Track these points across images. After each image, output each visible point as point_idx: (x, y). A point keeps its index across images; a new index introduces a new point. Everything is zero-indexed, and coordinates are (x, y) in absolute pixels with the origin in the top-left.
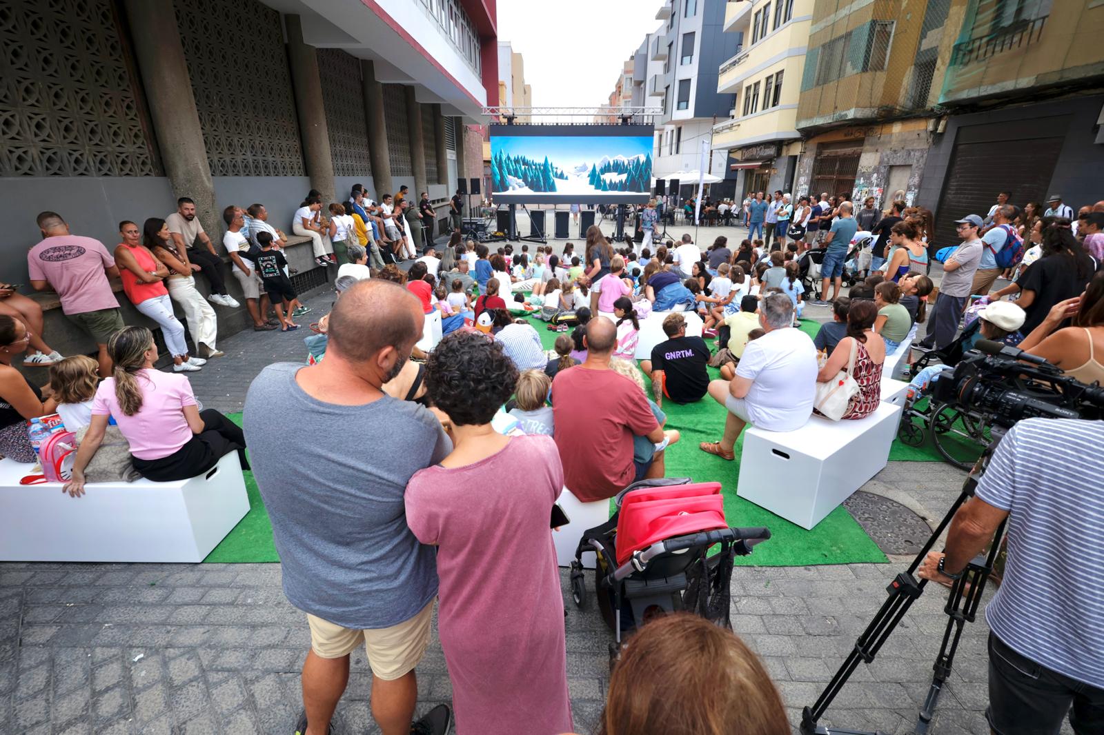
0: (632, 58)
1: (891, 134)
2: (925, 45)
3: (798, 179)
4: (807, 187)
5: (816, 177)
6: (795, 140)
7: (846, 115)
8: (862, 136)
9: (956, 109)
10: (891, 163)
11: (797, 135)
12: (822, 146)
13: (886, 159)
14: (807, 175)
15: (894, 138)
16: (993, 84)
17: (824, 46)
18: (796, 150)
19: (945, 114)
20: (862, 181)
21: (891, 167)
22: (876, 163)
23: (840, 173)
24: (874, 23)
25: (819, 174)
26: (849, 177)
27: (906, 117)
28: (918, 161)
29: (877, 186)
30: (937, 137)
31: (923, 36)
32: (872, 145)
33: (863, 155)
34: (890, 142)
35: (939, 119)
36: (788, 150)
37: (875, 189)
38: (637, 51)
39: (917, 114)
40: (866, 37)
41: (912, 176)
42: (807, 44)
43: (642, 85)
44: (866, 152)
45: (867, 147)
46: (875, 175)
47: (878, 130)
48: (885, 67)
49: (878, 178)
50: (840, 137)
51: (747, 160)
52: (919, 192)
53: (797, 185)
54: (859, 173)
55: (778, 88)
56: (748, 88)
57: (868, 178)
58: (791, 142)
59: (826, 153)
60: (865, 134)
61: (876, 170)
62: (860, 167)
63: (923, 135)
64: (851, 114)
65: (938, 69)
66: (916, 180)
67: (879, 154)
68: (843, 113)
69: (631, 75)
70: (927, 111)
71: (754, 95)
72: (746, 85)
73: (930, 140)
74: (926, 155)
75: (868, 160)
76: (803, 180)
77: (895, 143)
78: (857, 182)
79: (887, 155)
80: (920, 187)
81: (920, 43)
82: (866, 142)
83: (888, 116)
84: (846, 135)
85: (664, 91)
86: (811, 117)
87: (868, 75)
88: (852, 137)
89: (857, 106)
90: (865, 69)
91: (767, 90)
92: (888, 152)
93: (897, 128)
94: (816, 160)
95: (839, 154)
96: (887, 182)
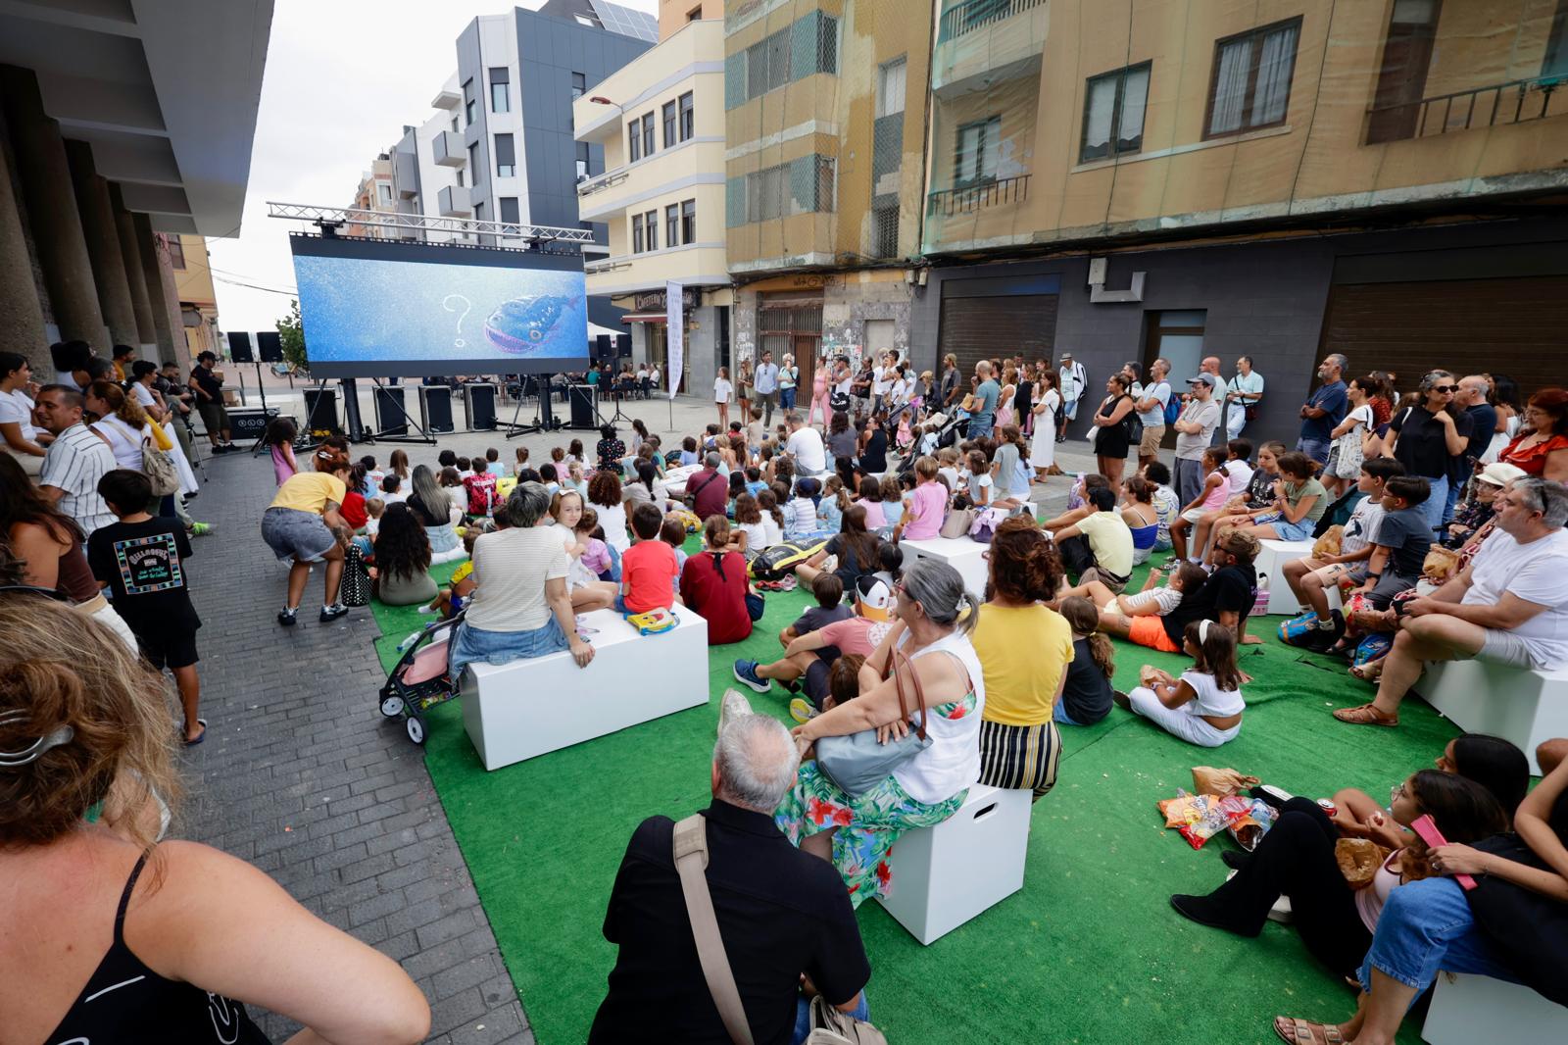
0: (385, 157)
1: (860, 285)
2: (882, 189)
3: (736, 335)
4: (752, 345)
5: (762, 333)
6: (723, 287)
7: (803, 260)
8: (819, 285)
9: (942, 261)
10: (867, 317)
11: (727, 281)
12: (763, 295)
13: (859, 313)
14: (750, 330)
15: (864, 289)
16: (988, 238)
17: (751, 176)
18: (727, 299)
19: (925, 265)
20: (831, 338)
21: (867, 321)
22: (847, 317)
23: (795, 327)
24: (818, 157)
25: (763, 329)
26: (811, 333)
27: (873, 267)
28: (901, 316)
29: (854, 343)
30: (921, 291)
31: (876, 179)
32: (835, 295)
33: (825, 307)
34: (860, 294)
35: (917, 270)
36: (712, 299)
37: (852, 347)
38: (395, 147)
39: (888, 263)
40: (812, 172)
41: (897, 331)
42: (724, 171)
43: (416, 199)
44: (830, 303)
45: (828, 297)
46: (848, 331)
47: (840, 280)
48: (835, 208)
49: (853, 332)
50: (789, 285)
51: (646, 310)
52: (910, 349)
53: (735, 343)
54: (825, 329)
55: (688, 222)
56: (636, 218)
57: (839, 334)
58: (714, 289)
59: (769, 304)
60: (823, 282)
61: (849, 325)
62: (825, 322)
63: (901, 286)
64: (810, 259)
65: (903, 217)
66: (904, 336)
67: (847, 308)
68: (798, 258)
69: (388, 182)
70: (900, 262)
71: (649, 228)
72: (630, 213)
73: (912, 293)
74: (909, 309)
75: (834, 314)
76: (743, 336)
77: (865, 294)
78: (825, 338)
79: (859, 309)
80: (909, 343)
81: (874, 186)
82: (827, 293)
83: (851, 266)
84: (796, 284)
85: (473, 211)
86: (750, 260)
87: (822, 216)
88: (806, 286)
89: (816, 251)
90: (817, 209)
91: (671, 221)
92: (860, 305)
93: (865, 278)
94: (758, 312)
95: (788, 305)
96: (866, 339)
